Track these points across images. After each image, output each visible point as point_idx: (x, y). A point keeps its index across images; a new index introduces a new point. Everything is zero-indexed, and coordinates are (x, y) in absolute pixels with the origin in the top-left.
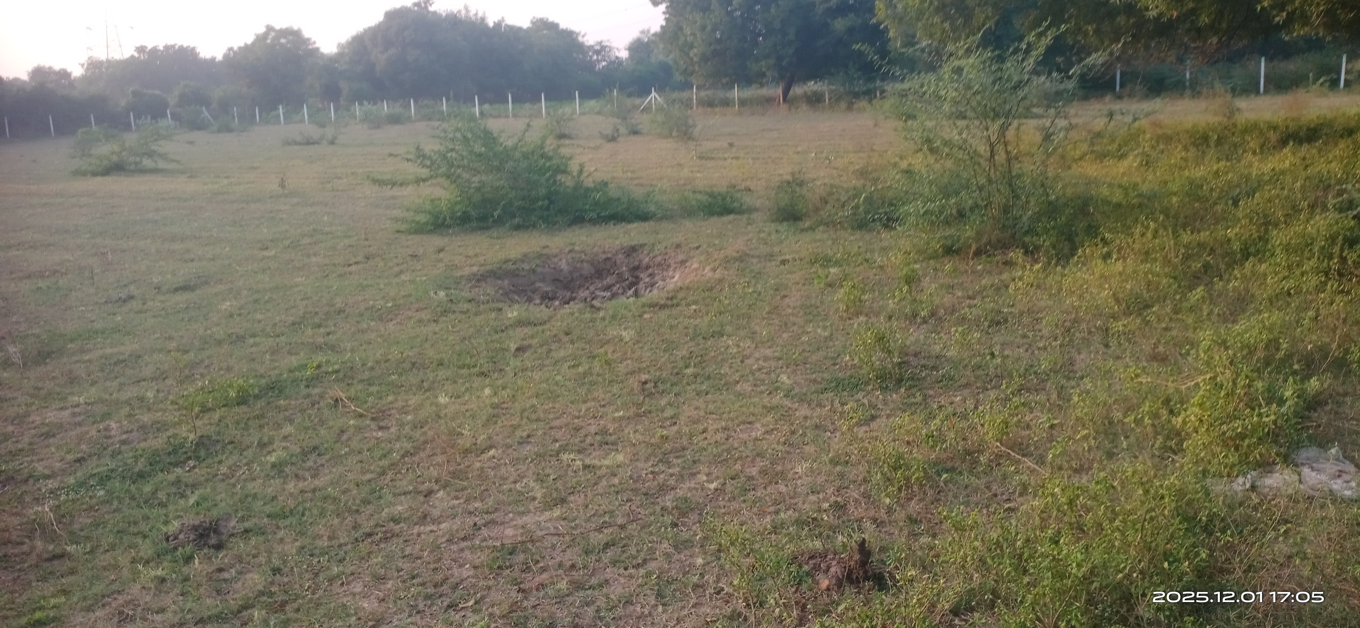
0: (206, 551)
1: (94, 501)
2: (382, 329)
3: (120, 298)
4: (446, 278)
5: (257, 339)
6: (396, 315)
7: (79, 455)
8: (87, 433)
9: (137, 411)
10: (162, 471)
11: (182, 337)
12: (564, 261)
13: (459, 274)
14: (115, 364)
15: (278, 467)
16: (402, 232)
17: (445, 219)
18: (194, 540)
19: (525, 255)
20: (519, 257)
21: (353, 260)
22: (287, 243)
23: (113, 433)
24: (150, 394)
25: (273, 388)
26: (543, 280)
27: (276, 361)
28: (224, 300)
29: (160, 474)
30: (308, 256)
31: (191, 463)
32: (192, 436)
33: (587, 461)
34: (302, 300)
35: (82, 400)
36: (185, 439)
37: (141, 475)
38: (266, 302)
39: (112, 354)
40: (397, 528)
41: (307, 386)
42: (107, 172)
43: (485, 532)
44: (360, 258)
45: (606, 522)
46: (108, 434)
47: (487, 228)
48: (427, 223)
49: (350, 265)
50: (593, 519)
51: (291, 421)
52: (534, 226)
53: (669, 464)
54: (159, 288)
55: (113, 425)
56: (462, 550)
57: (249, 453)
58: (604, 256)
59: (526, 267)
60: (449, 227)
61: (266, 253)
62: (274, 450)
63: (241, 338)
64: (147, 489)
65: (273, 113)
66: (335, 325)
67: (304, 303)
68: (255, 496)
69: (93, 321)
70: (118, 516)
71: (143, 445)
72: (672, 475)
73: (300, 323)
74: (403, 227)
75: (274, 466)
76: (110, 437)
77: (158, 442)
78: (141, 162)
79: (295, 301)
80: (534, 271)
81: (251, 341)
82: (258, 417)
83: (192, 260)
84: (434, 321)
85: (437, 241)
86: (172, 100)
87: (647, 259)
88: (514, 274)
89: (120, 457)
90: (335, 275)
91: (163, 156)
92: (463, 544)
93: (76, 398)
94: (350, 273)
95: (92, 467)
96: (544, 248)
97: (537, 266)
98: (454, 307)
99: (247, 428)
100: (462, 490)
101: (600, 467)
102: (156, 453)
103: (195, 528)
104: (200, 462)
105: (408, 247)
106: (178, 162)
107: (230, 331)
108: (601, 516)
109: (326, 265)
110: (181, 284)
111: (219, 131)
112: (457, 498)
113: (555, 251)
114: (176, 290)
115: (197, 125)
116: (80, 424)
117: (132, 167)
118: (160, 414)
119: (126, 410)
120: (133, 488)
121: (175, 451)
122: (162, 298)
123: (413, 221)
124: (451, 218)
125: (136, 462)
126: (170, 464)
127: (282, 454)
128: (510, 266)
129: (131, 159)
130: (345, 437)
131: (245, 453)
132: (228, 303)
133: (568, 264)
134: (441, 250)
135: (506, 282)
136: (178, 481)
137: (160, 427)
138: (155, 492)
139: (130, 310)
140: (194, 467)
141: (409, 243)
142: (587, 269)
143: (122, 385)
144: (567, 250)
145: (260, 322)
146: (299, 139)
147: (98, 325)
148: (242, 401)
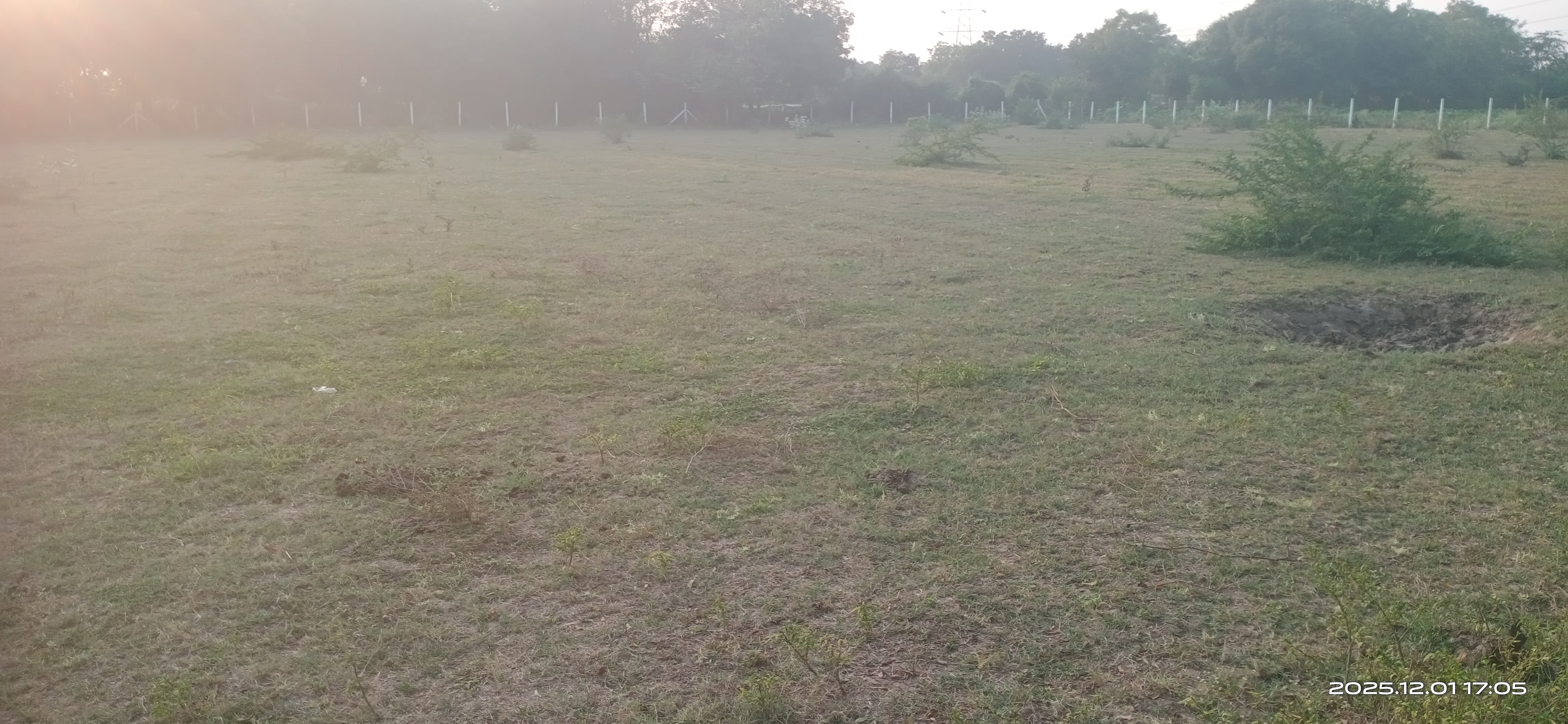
0: (894, 491)
1: (825, 438)
2: (1125, 343)
3: (899, 282)
4: (1217, 302)
5: (1003, 335)
6: (1145, 332)
7: (825, 403)
8: (836, 387)
9: (880, 377)
10: (883, 427)
11: (938, 323)
12: (1368, 301)
13: (1232, 299)
14: (876, 336)
15: (976, 444)
16: (1192, 249)
17: (1243, 240)
18: (887, 482)
19: (1319, 289)
20: (1311, 290)
21: (1128, 272)
22: (1066, 248)
23: (856, 391)
24: (895, 366)
25: (998, 378)
26: (1333, 320)
27: (1011, 356)
28: (987, 296)
29: (881, 429)
30: (1083, 263)
31: (908, 426)
32: (914, 404)
33: (1271, 499)
34: (1059, 304)
35: (840, 361)
36: (909, 405)
37: (866, 427)
38: (1025, 302)
39: (875, 328)
40: (1056, 513)
41: (1029, 382)
42: (926, 163)
43: (1135, 534)
44: (1135, 272)
45: (1259, 554)
46: (852, 390)
47: (1290, 255)
48: (1222, 242)
49: (1121, 277)
50: (1246, 548)
51: (1002, 408)
52: (1346, 258)
53: (1362, 521)
54: (935, 277)
55: (858, 385)
56: (1107, 543)
57: (957, 428)
58: (1422, 302)
59: (1316, 301)
60: (1244, 249)
61: (1043, 256)
62: (979, 430)
63: (988, 332)
64: (867, 437)
65: (1109, 110)
66: (1081, 333)
67: (1059, 308)
68: (948, 462)
69: (871, 299)
70: (839, 453)
71: (876, 404)
72: (1359, 531)
73: (1047, 327)
74: (1195, 244)
75: (973, 442)
76: (852, 393)
77: (887, 404)
78: (960, 155)
79: (1052, 304)
80: (1324, 308)
81: (997, 335)
82: (976, 400)
83: (973, 256)
84: (1182, 343)
85: (1227, 262)
86: (1009, 92)
87: (1480, 313)
88: (1299, 309)
89: (855, 410)
90: (1102, 285)
91: (981, 150)
92: (1111, 539)
93: (836, 358)
94: (1119, 285)
95: (833, 413)
96: (1348, 283)
97: (1330, 303)
98: (1209, 333)
99: (963, 407)
100: (1131, 496)
101: (1281, 508)
102: (883, 412)
103: (891, 472)
104: (915, 427)
105: (1192, 266)
106: (994, 157)
107: (979, 324)
108: (1257, 547)
109: (1097, 274)
110: (954, 276)
111: (1049, 127)
112: (1123, 502)
113: (1360, 289)
114: (949, 281)
115: (1029, 120)
116: (834, 379)
117: (951, 159)
118: (897, 383)
119: (871, 375)
120: (856, 435)
121: (897, 414)
122: (934, 286)
123: (1207, 239)
124: (1250, 239)
125: (866, 416)
126: (891, 423)
127: (984, 434)
128: (1297, 299)
129: (951, 151)
130: (1044, 432)
131: (954, 427)
132: (989, 299)
133: (1372, 305)
134: (1226, 273)
135: (1286, 316)
136: (892, 437)
137: (894, 392)
138: (871, 442)
139: (905, 293)
140: (909, 429)
141: (1196, 261)
142: (1396, 314)
143: (876, 354)
144: (1375, 289)
145: (1011, 319)
146: (1126, 140)
147: (873, 303)
148: (967, 384)
